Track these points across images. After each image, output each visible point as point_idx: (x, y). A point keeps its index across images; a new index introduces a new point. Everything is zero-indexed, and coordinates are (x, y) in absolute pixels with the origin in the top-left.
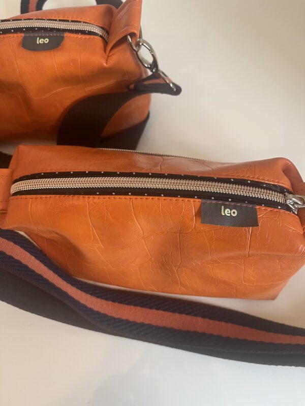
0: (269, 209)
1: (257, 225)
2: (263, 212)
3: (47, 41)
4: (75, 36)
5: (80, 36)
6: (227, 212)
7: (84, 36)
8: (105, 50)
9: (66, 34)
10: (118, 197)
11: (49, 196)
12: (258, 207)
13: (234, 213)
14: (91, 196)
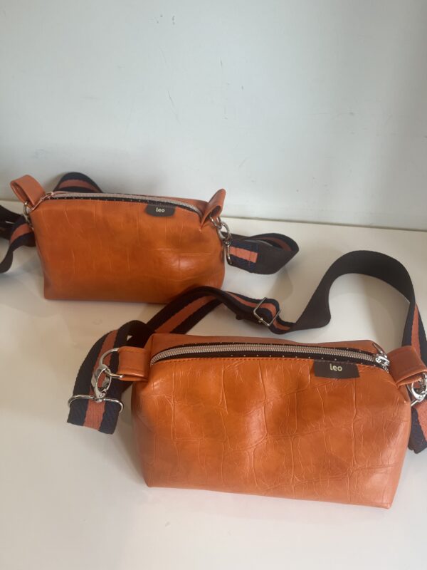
0: (367, 366)
1: (359, 376)
2: (361, 368)
3: (163, 211)
4: (183, 210)
5: (186, 210)
6: (334, 368)
7: (188, 211)
8: (200, 222)
9: (177, 208)
10: (248, 358)
11: (190, 359)
12: (357, 365)
13: (340, 369)
14: (227, 358)
